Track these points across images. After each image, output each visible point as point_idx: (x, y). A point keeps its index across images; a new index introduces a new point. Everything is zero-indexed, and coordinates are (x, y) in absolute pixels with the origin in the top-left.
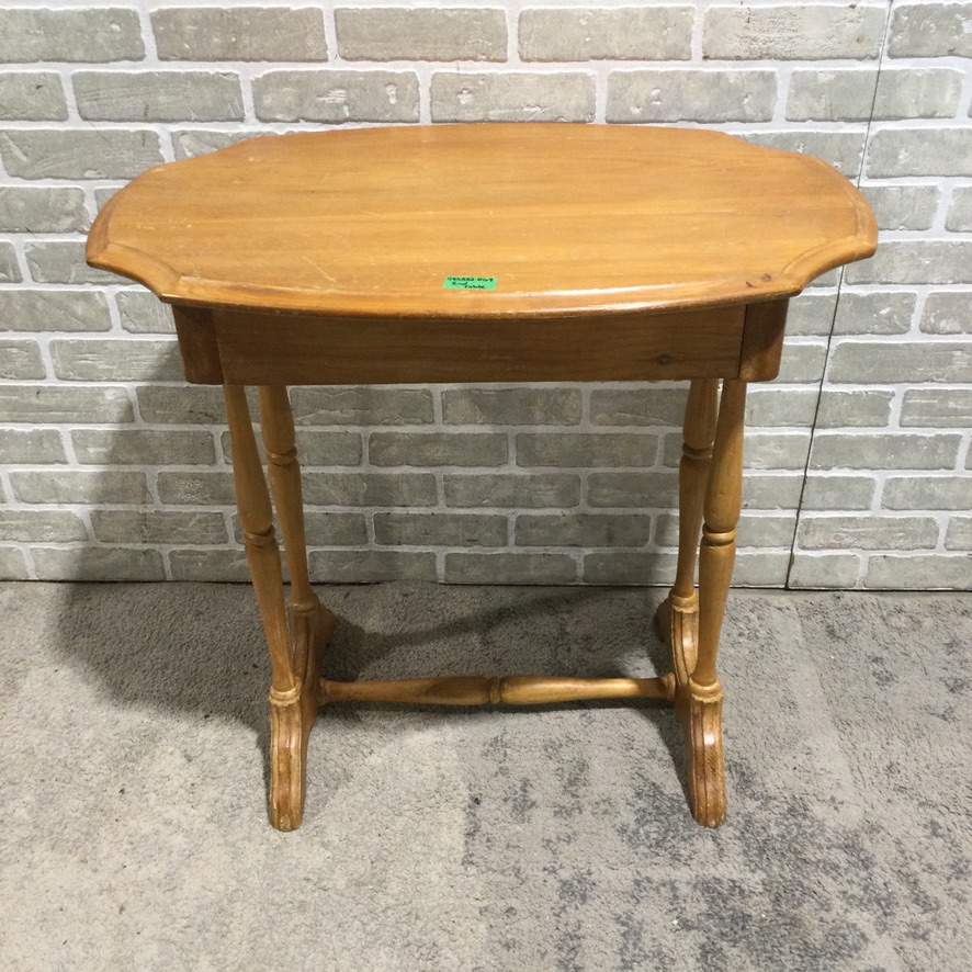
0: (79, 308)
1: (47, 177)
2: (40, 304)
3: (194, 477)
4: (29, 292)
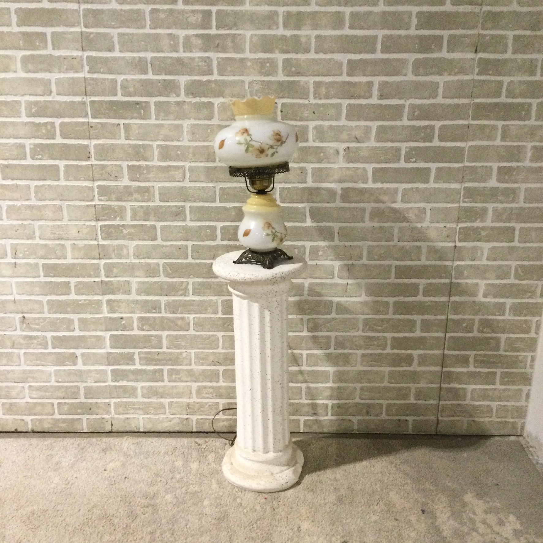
0: (179, 322)
1: (177, 277)
2: (165, 321)
3: (210, 387)
4: (163, 317)
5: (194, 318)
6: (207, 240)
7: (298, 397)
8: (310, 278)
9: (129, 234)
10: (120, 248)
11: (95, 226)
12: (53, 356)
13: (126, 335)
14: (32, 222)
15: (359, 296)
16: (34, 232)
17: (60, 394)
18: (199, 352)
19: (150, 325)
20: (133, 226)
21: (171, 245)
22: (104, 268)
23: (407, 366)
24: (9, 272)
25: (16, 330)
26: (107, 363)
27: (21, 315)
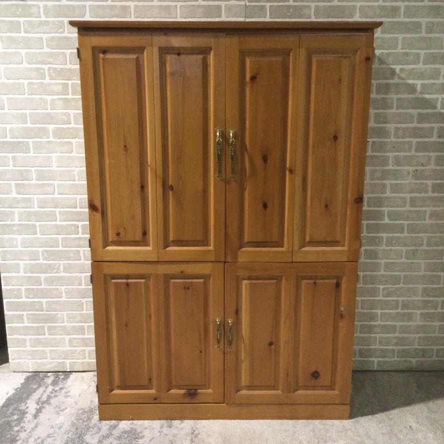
7: (373, 345)
8: (386, 259)
15: (420, 272)
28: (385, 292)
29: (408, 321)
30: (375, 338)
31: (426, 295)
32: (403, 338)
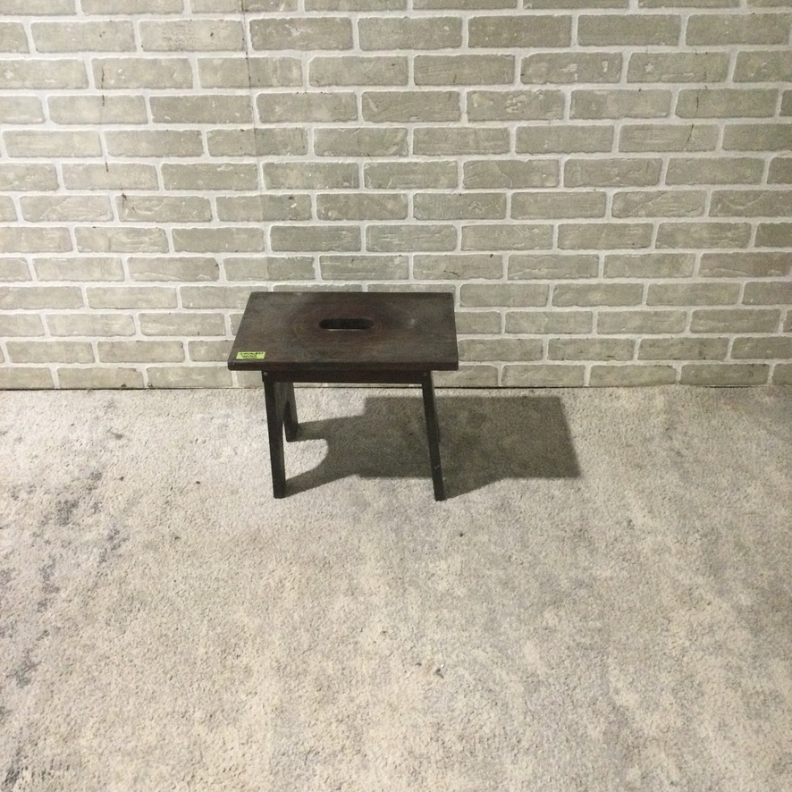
0: (390, 204)
1: (387, 121)
2: (366, 202)
4: (361, 194)
5: (415, 197)
6: (444, 48)
7: (584, 330)
8: (627, 116)
9: (304, 37)
10: (286, 64)
11: (240, 22)
12: (179, 264)
13: (298, 228)
14: (128, 18)
15: (711, 150)
16: (133, 37)
17: (193, 328)
18: (421, 256)
19: (340, 210)
20: (311, 22)
21: (378, 59)
22: (258, 106)
23: (779, 275)
24: (93, 115)
25: (112, 219)
26: (267, 276)
27: (119, 193)
28: (620, 205)
29: (670, 276)
30: (590, 315)
31: (722, 210)
32: (656, 313)
